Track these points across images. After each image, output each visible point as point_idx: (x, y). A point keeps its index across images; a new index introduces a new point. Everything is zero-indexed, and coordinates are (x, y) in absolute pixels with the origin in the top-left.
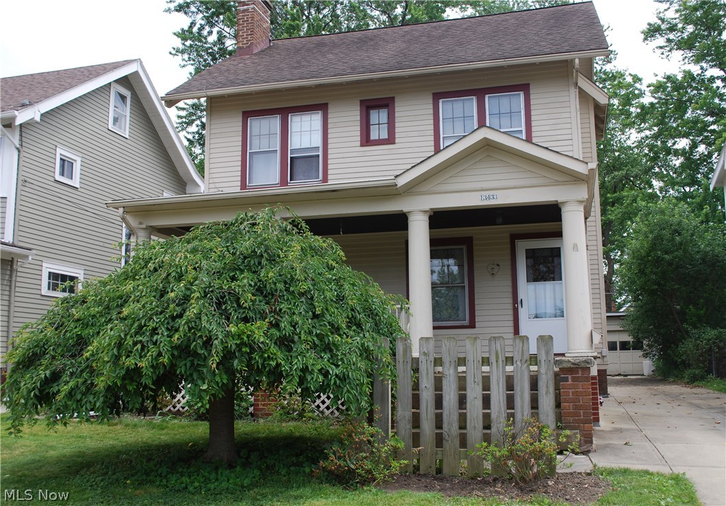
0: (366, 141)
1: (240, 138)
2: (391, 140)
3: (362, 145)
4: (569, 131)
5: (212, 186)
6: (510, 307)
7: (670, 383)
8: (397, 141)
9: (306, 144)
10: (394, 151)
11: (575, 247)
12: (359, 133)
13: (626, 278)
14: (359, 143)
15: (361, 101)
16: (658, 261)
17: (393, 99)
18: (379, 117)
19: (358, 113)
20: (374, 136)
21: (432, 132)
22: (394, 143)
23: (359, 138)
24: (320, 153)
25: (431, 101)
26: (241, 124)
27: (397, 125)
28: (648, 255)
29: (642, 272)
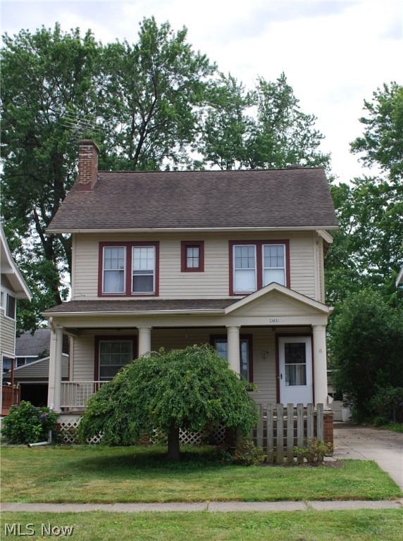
0: (185, 268)
1: (98, 260)
2: (201, 268)
3: (182, 271)
4: (312, 272)
5: (76, 292)
6: (275, 378)
7: (364, 427)
8: (205, 269)
9: (144, 268)
10: (202, 277)
11: (321, 351)
12: (180, 263)
13: (334, 347)
14: (180, 270)
15: (182, 242)
16: (358, 336)
17: (203, 242)
18: (193, 253)
19: (180, 249)
20: (190, 265)
21: (228, 266)
22: (203, 271)
23: (180, 267)
24: (154, 274)
25: (227, 245)
26: (98, 250)
27: (205, 259)
28: (351, 331)
29: (346, 343)
